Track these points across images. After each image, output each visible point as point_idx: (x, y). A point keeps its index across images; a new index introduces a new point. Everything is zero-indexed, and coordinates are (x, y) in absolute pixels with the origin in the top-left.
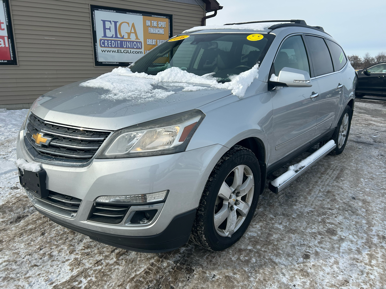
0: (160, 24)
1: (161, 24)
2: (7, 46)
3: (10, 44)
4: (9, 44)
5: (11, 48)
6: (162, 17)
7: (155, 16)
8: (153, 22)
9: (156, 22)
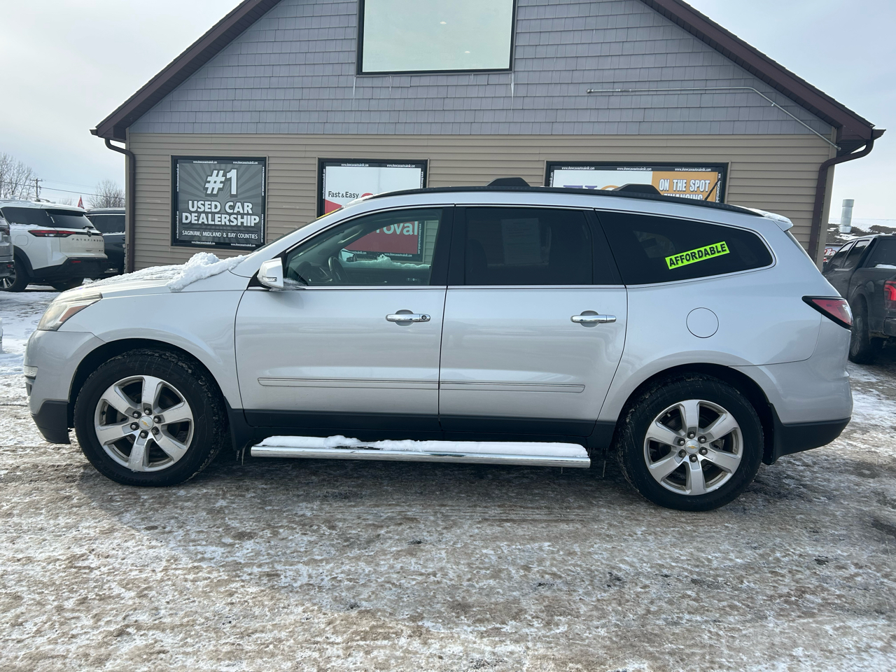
0: (694, 184)
1: (697, 186)
2: (416, 233)
3: (420, 231)
4: (418, 231)
5: (420, 237)
6: (700, 170)
7: (683, 169)
8: (675, 181)
9: (685, 181)
